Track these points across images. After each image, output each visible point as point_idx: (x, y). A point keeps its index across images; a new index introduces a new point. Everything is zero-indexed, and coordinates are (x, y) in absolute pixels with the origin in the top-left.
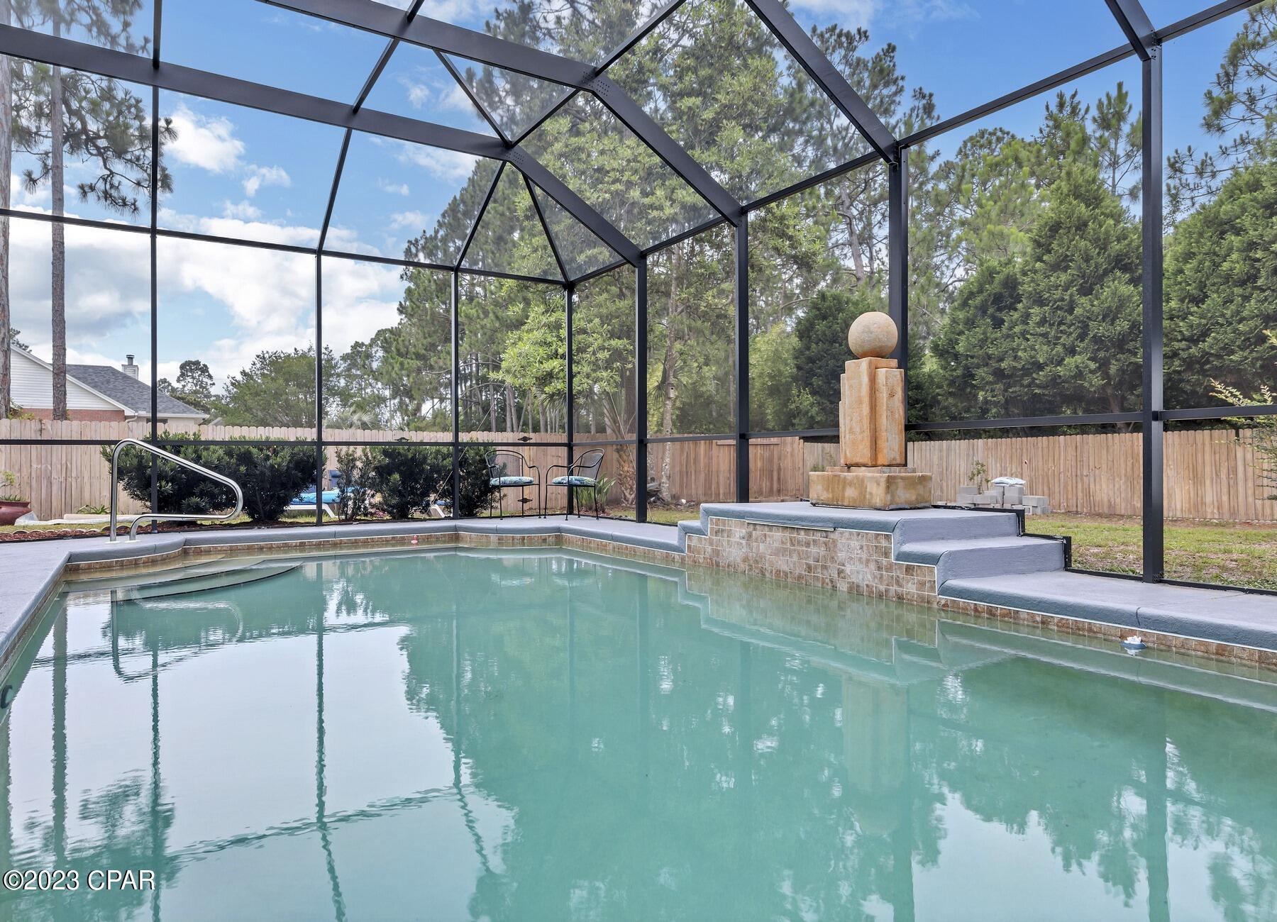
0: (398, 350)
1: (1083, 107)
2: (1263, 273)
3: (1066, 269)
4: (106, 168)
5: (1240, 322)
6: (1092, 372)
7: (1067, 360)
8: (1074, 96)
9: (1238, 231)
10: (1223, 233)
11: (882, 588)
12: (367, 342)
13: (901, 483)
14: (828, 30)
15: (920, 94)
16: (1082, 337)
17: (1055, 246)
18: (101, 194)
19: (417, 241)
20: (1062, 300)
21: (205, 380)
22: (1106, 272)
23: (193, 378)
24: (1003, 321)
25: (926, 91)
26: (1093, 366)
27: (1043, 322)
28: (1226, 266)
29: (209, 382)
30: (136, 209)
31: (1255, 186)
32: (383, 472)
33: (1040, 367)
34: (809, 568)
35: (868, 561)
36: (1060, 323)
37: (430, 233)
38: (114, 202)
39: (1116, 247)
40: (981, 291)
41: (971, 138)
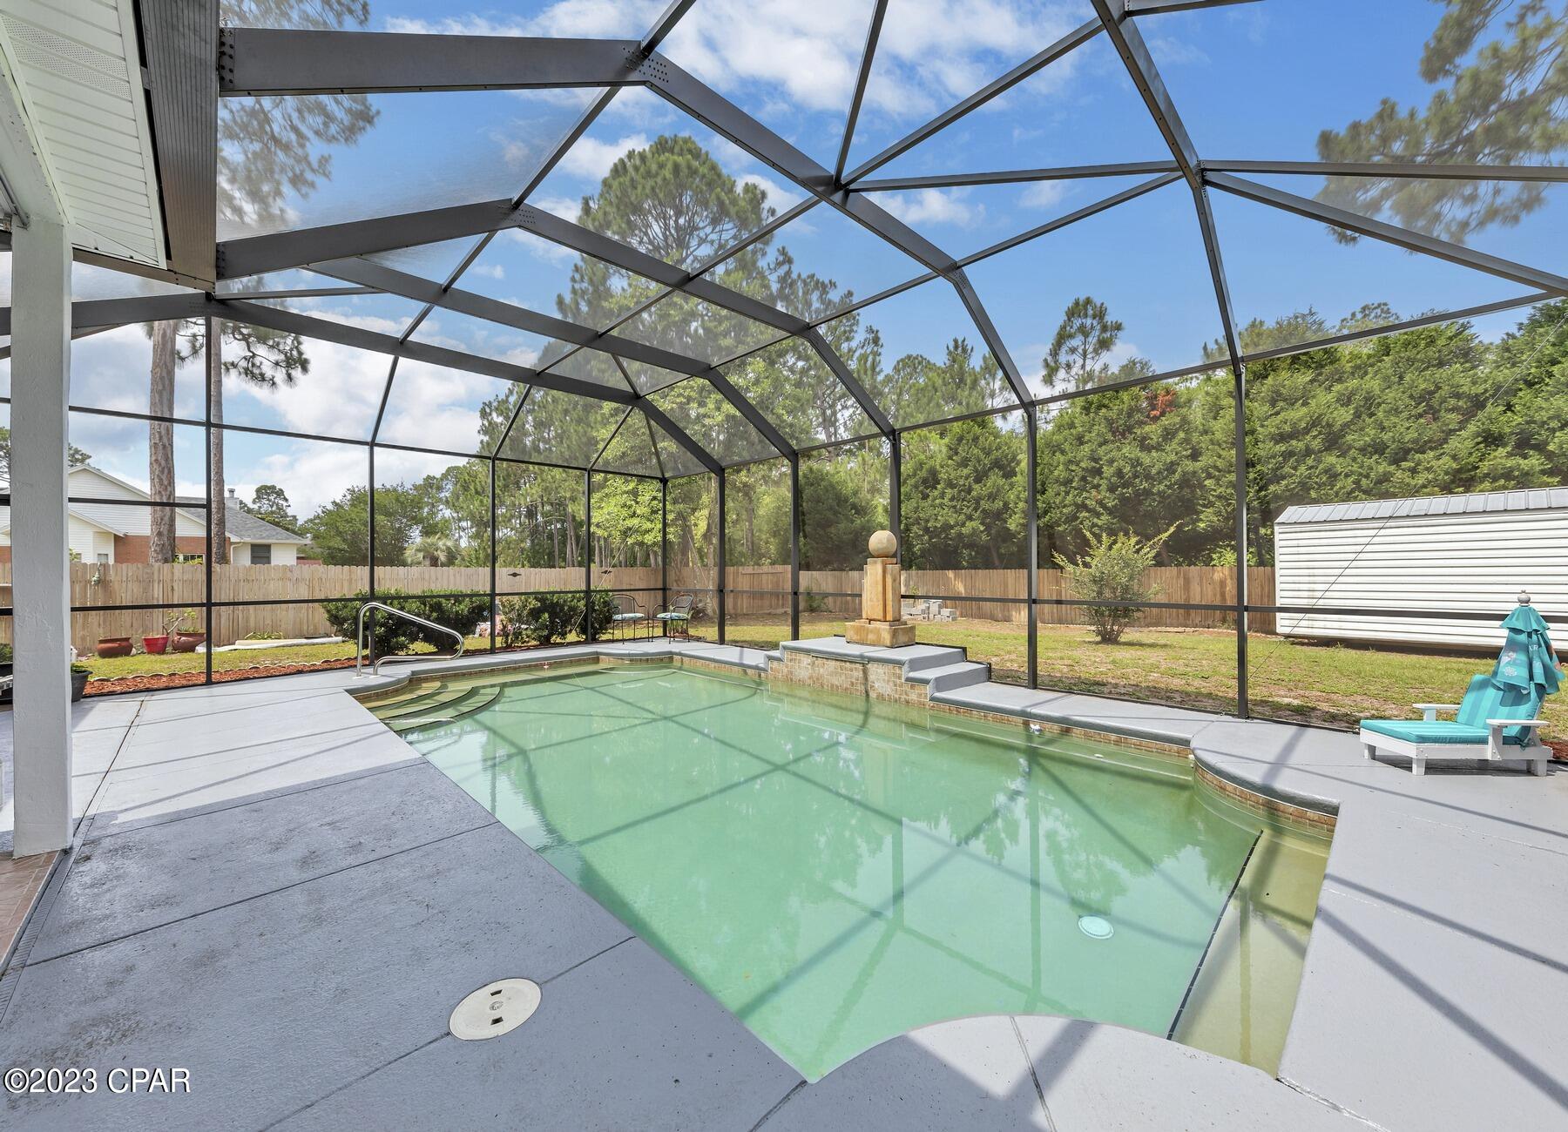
0: (476, 490)
1: (969, 348)
2: (1076, 479)
3: (966, 466)
4: (249, 350)
5: (1064, 507)
6: (982, 532)
7: (967, 524)
8: (964, 341)
9: (1063, 452)
10: (1054, 452)
11: (897, 696)
12: (438, 476)
13: (901, 633)
14: (808, 277)
15: (870, 330)
16: (976, 509)
17: (960, 450)
18: (242, 370)
19: (490, 402)
20: (964, 485)
21: (281, 502)
22: (990, 469)
23: (269, 500)
24: (928, 496)
25: (875, 329)
26: (982, 528)
27: (952, 499)
28: (1056, 473)
29: (285, 504)
30: (274, 384)
31: (1072, 426)
32: (535, 614)
33: (952, 527)
34: (852, 683)
35: (888, 681)
36: (963, 500)
37: (502, 397)
38: (253, 376)
39: (995, 455)
40: (915, 475)
41: (902, 360)
